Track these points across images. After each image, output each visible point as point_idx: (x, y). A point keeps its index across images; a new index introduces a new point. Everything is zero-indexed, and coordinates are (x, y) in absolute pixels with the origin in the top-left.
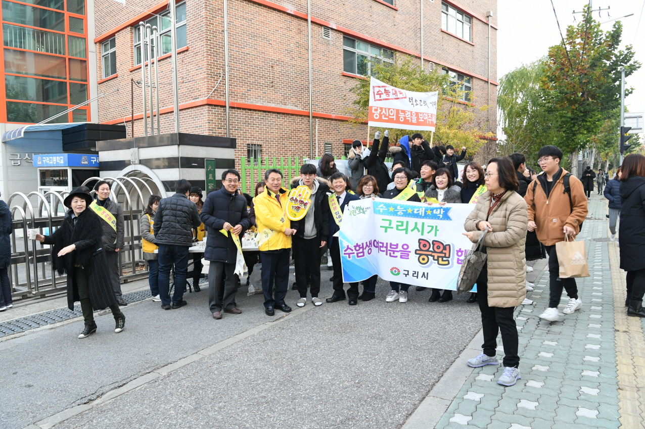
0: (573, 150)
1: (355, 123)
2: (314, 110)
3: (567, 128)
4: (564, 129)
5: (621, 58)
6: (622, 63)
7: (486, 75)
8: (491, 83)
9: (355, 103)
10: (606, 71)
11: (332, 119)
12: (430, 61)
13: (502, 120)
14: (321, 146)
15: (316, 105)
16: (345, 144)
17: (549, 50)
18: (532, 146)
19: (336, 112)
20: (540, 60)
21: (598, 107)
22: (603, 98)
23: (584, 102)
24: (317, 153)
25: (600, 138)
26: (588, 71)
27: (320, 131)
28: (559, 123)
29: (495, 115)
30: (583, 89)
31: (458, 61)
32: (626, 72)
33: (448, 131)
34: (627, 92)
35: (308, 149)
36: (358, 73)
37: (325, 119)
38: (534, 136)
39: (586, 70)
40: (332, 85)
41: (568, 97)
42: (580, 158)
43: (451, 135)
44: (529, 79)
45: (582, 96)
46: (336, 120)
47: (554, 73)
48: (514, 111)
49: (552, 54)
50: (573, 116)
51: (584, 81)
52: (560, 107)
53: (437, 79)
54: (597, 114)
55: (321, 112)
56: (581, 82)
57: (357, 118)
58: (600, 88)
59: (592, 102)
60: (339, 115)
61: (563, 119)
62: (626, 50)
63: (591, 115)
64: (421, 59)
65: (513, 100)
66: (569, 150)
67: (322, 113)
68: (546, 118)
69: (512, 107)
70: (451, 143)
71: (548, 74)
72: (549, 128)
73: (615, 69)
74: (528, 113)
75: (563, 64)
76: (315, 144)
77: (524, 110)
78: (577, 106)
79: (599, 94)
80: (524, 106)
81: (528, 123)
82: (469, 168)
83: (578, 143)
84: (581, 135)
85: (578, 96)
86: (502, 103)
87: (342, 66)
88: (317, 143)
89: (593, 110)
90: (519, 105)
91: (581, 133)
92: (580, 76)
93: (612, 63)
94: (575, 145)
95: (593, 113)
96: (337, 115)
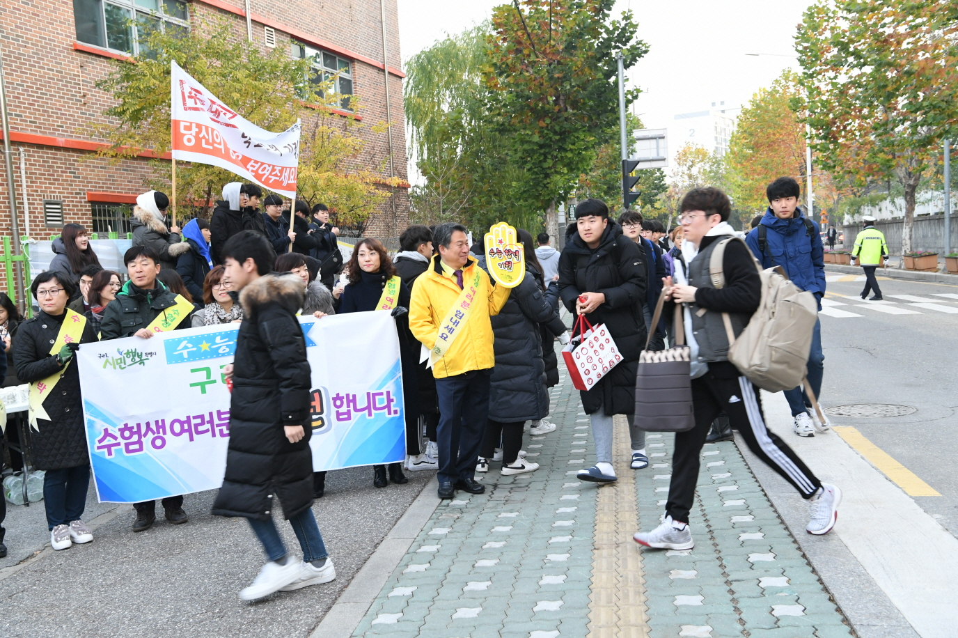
0: (548, 204)
1: (116, 156)
2: (12, 128)
3: (533, 164)
4: (528, 166)
5: (616, 35)
6: (617, 44)
7: (380, 58)
8: (389, 73)
9: (111, 112)
10: (592, 57)
11: (58, 148)
12: (264, 25)
13: (415, 145)
14: (37, 208)
15: (16, 115)
16: (93, 203)
17: (493, 13)
18: (475, 199)
19: (67, 132)
20: (479, 29)
21: (584, 124)
22: (591, 107)
23: (560, 115)
24: (27, 223)
25: (594, 179)
26: (562, 58)
27: (31, 173)
28: (520, 154)
29: (402, 137)
30: (557, 89)
31: (322, 26)
32: (625, 61)
33: (316, 175)
34: (630, 97)
35: (5, 216)
36: (112, 45)
37: (40, 146)
38: (477, 179)
39: (559, 54)
40: (53, 70)
41: (532, 105)
42: (562, 219)
43: (321, 183)
44: (461, 65)
45: (556, 102)
46: (66, 149)
47: (504, 59)
48: (437, 128)
49: (499, 21)
50: (542, 141)
51: (556, 76)
52: (519, 122)
53: (285, 68)
54: (582, 137)
55: (28, 131)
56: (551, 78)
57: (117, 146)
58: (584, 89)
59: (574, 114)
60: (74, 139)
61: (526, 146)
62: (623, 19)
63: (572, 138)
64: (246, 20)
65: (433, 107)
66: (540, 204)
67: (33, 134)
68: (497, 143)
69: (433, 121)
70: (323, 199)
71: (495, 61)
72: (503, 162)
73: (608, 54)
74: (464, 134)
75: (520, 43)
76: (22, 203)
77: (457, 126)
78: (548, 121)
79: (584, 99)
80: (455, 119)
81: (465, 153)
82: (363, 247)
83: (553, 192)
84: (559, 176)
85: (548, 103)
86: (414, 112)
87: (73, 29)
88: (26, 201)
89: (577, 130)
90: (445, 115)
91: (557, 172)
92: (550, 65)
93: (601, 42)
94: (549, 194)
95: (576, 135)
96: (69, 139)
